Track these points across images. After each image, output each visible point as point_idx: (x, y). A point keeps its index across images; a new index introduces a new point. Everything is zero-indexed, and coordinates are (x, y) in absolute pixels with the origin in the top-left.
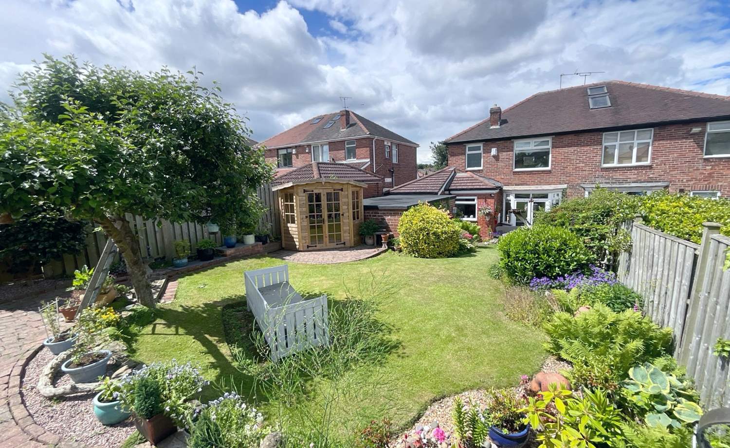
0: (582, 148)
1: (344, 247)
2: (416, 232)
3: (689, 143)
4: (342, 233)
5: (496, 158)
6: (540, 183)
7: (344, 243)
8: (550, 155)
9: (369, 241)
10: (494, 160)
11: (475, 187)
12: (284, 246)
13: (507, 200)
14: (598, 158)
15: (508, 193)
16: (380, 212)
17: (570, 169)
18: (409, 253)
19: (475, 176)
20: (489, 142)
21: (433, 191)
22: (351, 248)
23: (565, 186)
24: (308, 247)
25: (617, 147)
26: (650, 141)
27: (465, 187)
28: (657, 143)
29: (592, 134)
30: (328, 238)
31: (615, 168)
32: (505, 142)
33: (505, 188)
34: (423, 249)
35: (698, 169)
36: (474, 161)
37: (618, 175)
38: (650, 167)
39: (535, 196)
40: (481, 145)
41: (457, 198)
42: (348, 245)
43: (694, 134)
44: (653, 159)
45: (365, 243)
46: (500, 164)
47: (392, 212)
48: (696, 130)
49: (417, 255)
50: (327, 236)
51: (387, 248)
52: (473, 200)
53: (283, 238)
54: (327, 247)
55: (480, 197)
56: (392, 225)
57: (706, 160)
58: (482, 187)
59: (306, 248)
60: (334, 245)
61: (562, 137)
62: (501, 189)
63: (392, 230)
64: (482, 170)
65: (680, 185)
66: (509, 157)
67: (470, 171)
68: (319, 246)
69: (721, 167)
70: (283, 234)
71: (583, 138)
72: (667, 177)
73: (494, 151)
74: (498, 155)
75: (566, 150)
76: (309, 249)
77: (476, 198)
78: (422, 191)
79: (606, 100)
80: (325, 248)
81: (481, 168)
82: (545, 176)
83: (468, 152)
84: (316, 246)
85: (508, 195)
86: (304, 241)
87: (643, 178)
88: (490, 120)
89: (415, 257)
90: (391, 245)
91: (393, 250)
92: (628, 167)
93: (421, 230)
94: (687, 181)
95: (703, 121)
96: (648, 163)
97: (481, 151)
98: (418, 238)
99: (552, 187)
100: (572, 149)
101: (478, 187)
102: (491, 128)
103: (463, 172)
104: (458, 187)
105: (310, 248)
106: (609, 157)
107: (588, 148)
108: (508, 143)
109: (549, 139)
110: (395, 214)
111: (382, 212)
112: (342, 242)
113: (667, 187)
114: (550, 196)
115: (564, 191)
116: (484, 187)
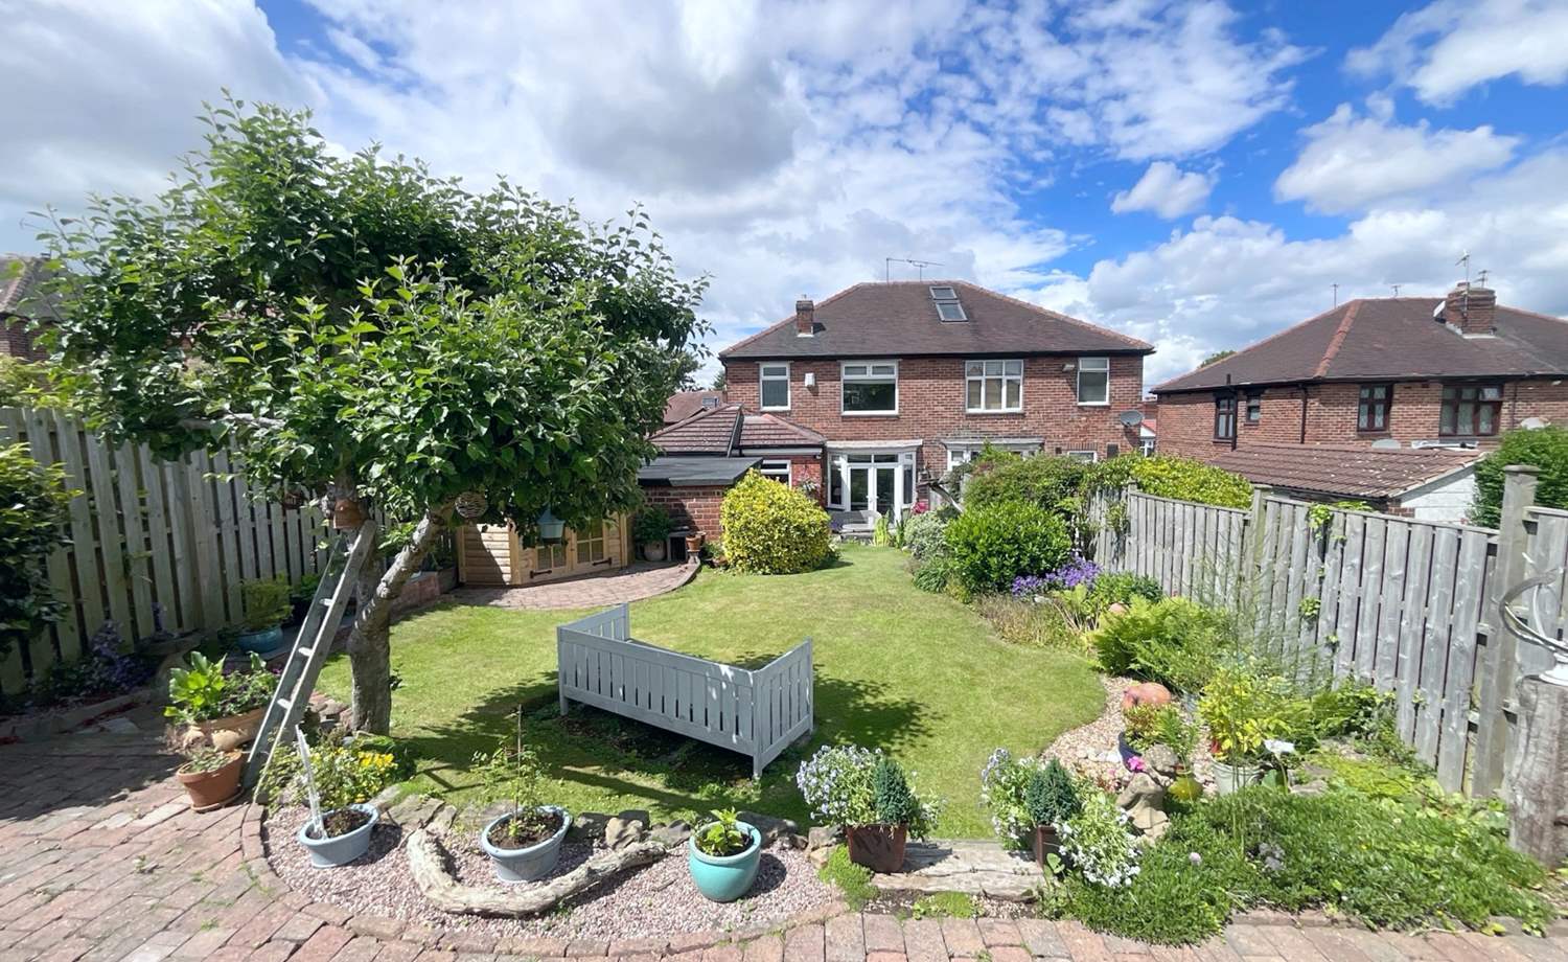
0: (940, 382)
1: (610, 569)
2: (767, 526)
3: (1062, 383)
4: (605, 538)
5: (813, 390)
6: (884, 437)
7: (609, 561)
8: (897, 391)
9: (656, 553)
10: (809, 393)
11: (787, 442)
12: (463, 578)
13: (833, 466)
14: (960, 399)
15: (836, 453)
16: (672, 492)
17: (925, 415)
18: (751, 567)
19: (780, 422)
20: (801, 362)
21: (719, 449)
22: (620, 572)
23: (920, 442)
24: (532, 575)
25: (983, 383)
26: (1021, 378)
27: (769, 443)
28: (1028, 381)
29: (951, 361)
30: (575, 553)
31: (983, 415)
32: (826, 364)
33: (830, 444)
34: (779, 558)
35: (1073, 421)
36: (775, 394)
37: (987, 426)
38: (1023, 415)
39: (879, 459)
40: (786, 365)
41: (765, 462)
42: (616, 563)
43: (1067, 372)
44: (1025, 404)
45: (645, 558)
46: (821, 402)
47: (701, 491)
48: (1069, 366)
49: (767, 571)
50: (575, 547)
51: (699, 563)
52: (784, 466)
53: (462, 560)
54: (574, 573)
55: (795, 460)
56: (700, 517)
57: (1081, 408)
58: (798, 442)
59: (527, 580)
60: (587, 566)
61: (912, 362)
62: (822, 446)
63: (699, 527)
64: (790, 412)
65: (1056, 443)
66: (834, 390)
67: (769, 413)
68: (556, 572)
69: (1096, 418)
70: (462, 552)
71: (942, 365)
72: (1042, 431)
73: (809, 379)
74: (816, 386)
75: (919, 383)
76: (534, 579)
77: (788, 462)
78: (694, 449)
79: (957, 309)
80: (566, 574)
81: (788, 408)
82: (892, 426)
83: (763, 377)
84: (550, 572)
85: (834, 458)
86: (524, 563)
87: (1016, 431)
88: (796, 320)
89: (764, 573)
90: (705, 556)
91: (712, 565)
92: (995, 415)
93: (776, 521)
94: (1064, 436)
95: (1073, 356)
96: (1019, 410)
97: (787, 377)
98: (771, 538)
99: (901, 443)
100: (926, 383)
101: (792, 442)
102: (801, 335)
103: (756, 414)
104: (756, 443)
105: (536, 579)
106: (974, 399)
107: (948, 382)
108: (829, 367)
109: (894, 364)
110: (705, 495)
111: (679, 491)
112: (606, 558)
113: (1042, 445)
114: (901, 457)
115: (919, 449)
116: (802, 442)
